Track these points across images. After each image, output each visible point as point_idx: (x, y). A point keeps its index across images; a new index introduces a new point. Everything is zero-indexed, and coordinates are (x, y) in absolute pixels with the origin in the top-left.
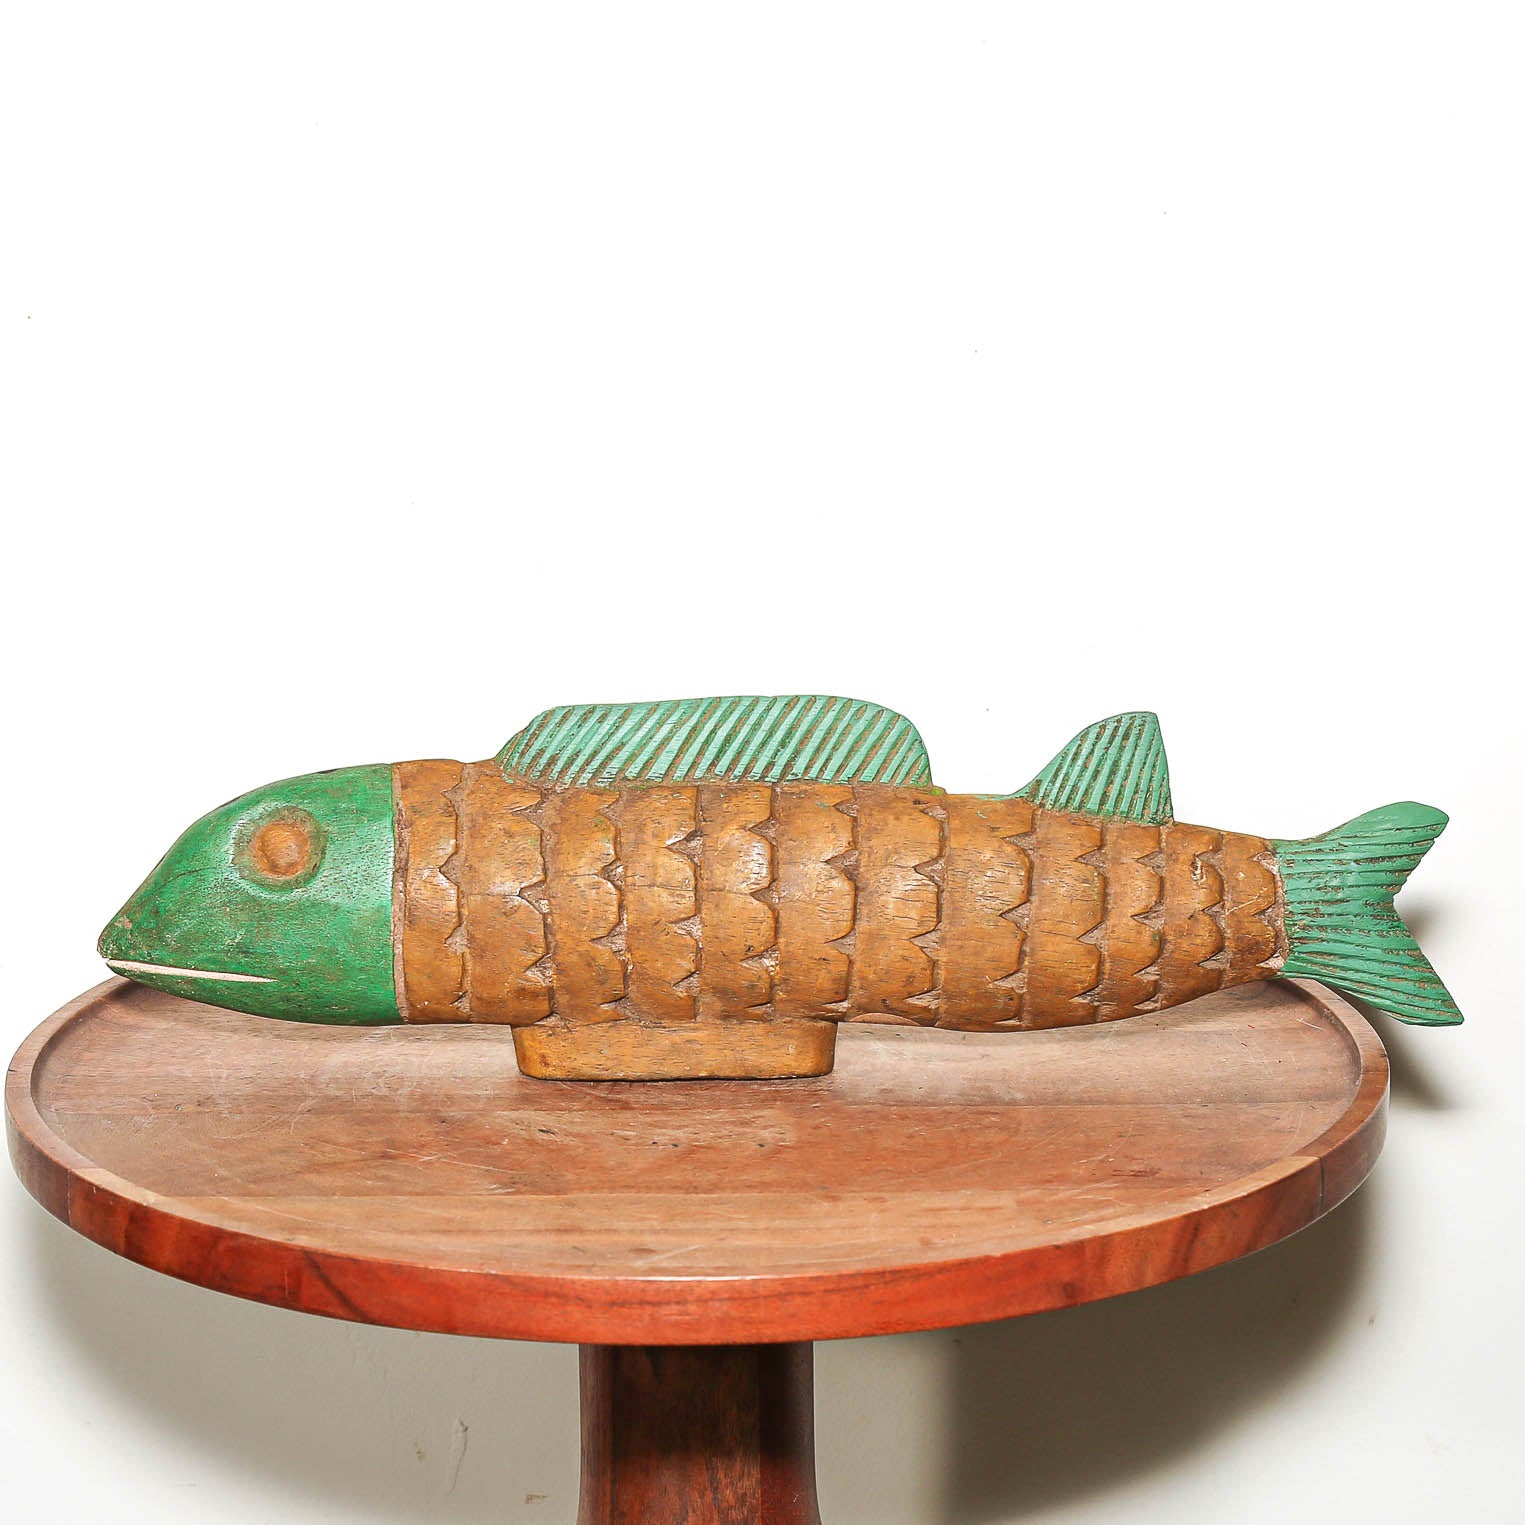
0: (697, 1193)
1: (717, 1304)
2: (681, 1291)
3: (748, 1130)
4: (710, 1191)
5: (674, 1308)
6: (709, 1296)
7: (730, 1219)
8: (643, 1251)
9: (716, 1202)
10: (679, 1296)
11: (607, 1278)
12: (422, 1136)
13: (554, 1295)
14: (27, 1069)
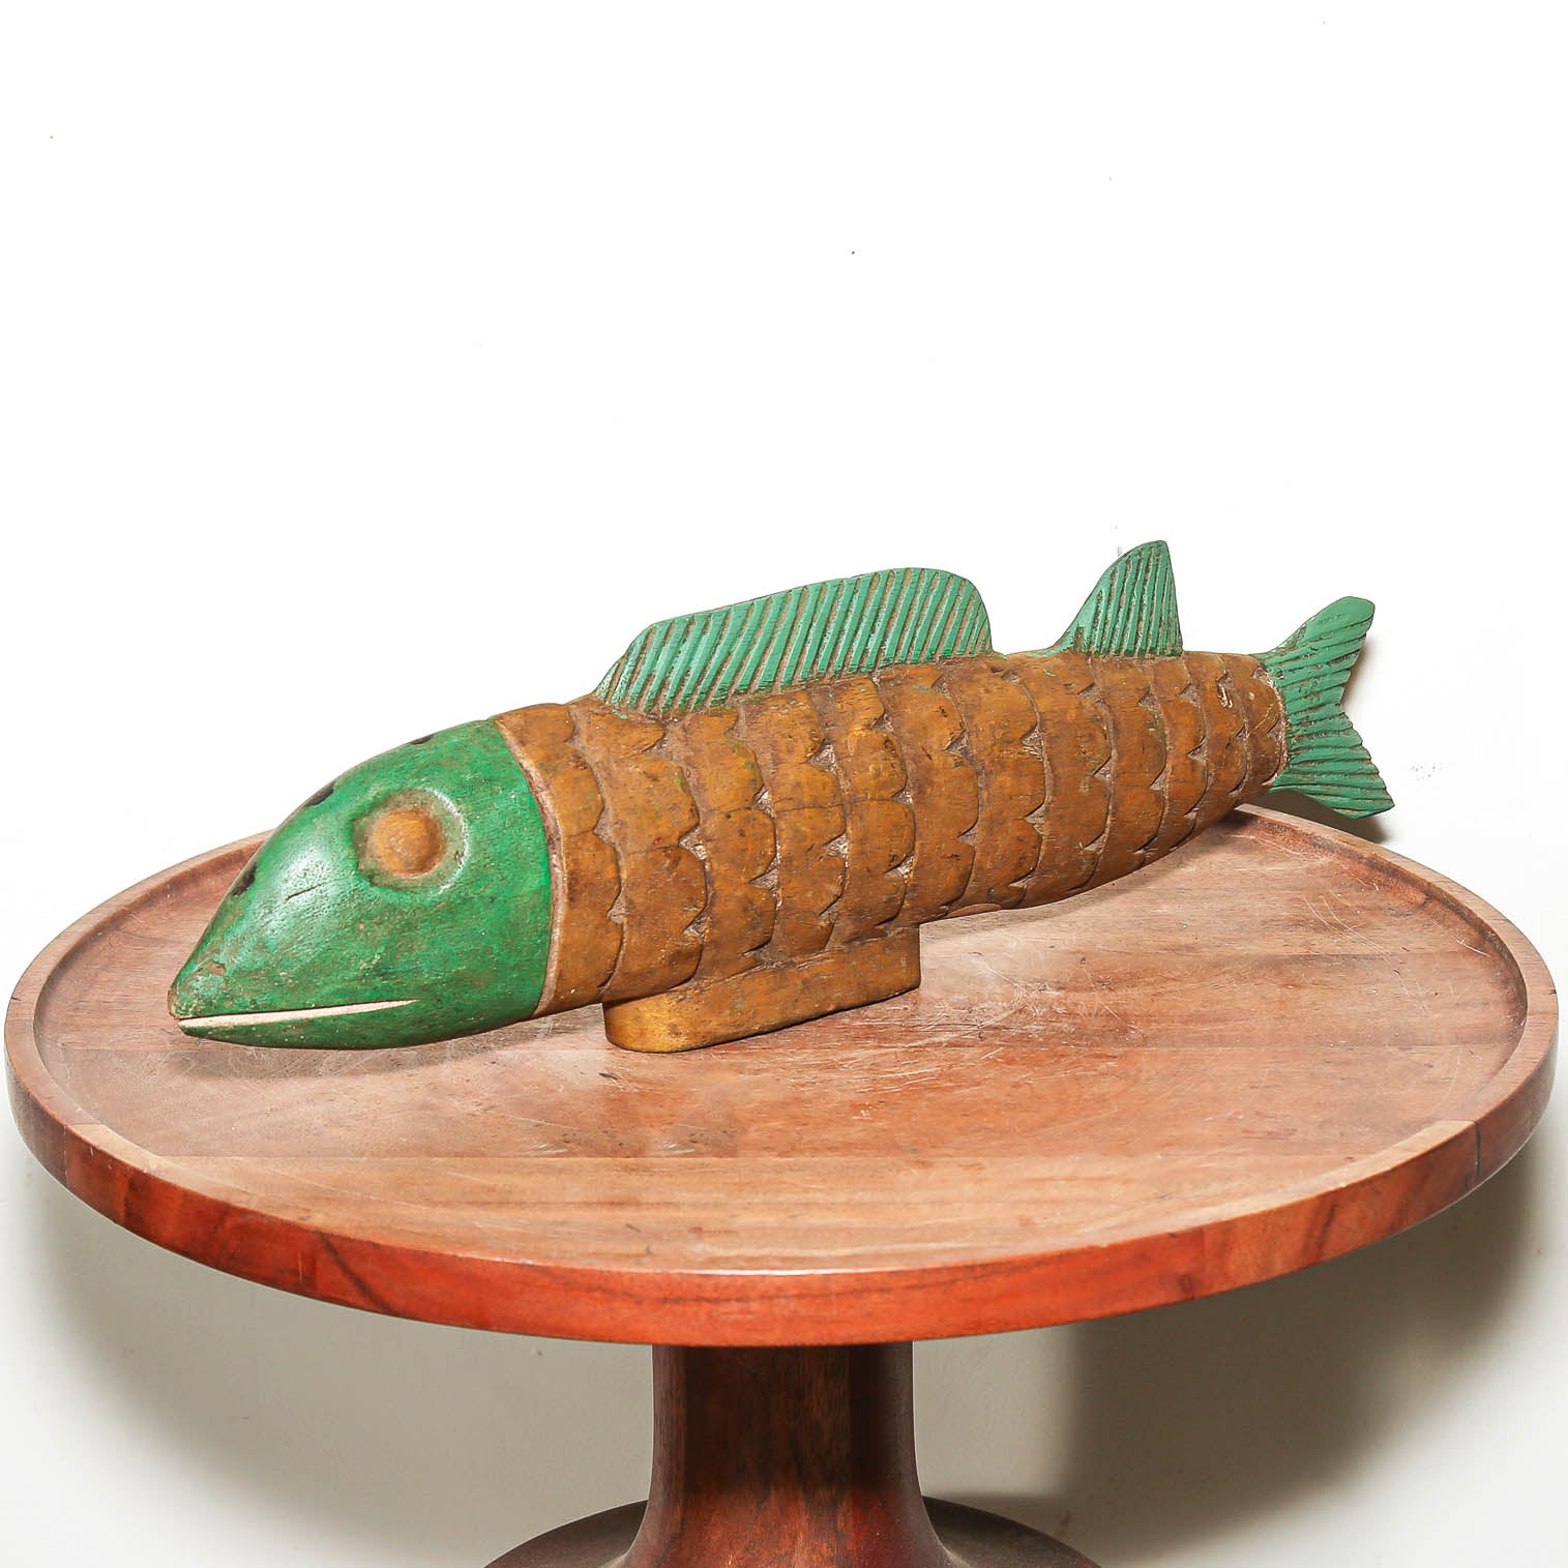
0: (772, 1156)
1: (783, 1301)
2: (743, 1286)
4: (787, 1154)
5: (735, 1306)
6: (774, 1292)
7: (806, 1191)
8: (701, 1232)
10: (741, 1292)
12: (468, 1081)
13: (599, 1288)
14: (33, 997)
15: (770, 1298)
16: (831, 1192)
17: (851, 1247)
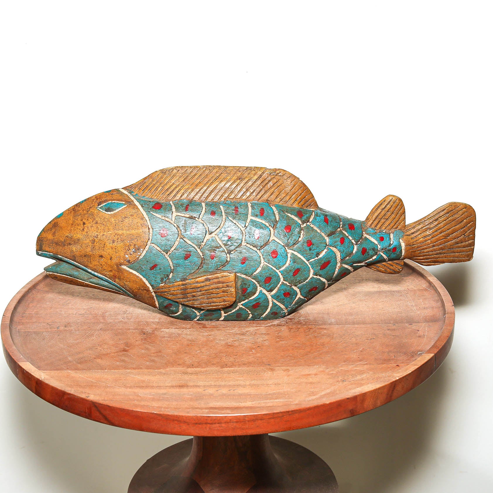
15: (228, 423)
16: (245, 380)
17: (251, 402)
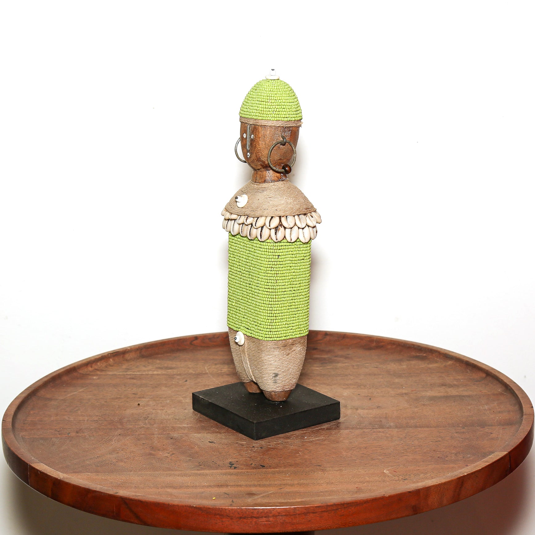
0: (270, 468)
1: (280, 517)
2: (267, 512)
3: (289, 440)
4: (276, 468)
5: (264, 519)
6: (277, 514)
7: (284, 480)
8: (251, 494)
9: (279, 472)
10: (266, 514)
11: (238, 508)
12: (164, 445)
13: (218, 514)
14: (10, 420)
16: (292, 480)
17: (301, 499)
